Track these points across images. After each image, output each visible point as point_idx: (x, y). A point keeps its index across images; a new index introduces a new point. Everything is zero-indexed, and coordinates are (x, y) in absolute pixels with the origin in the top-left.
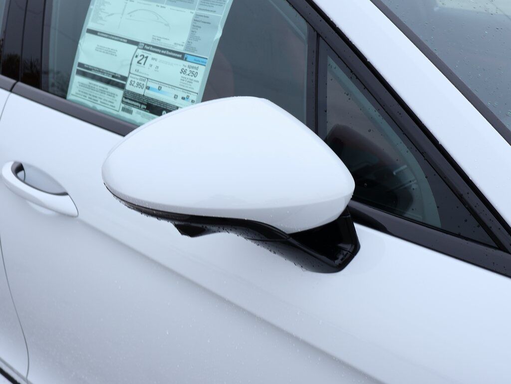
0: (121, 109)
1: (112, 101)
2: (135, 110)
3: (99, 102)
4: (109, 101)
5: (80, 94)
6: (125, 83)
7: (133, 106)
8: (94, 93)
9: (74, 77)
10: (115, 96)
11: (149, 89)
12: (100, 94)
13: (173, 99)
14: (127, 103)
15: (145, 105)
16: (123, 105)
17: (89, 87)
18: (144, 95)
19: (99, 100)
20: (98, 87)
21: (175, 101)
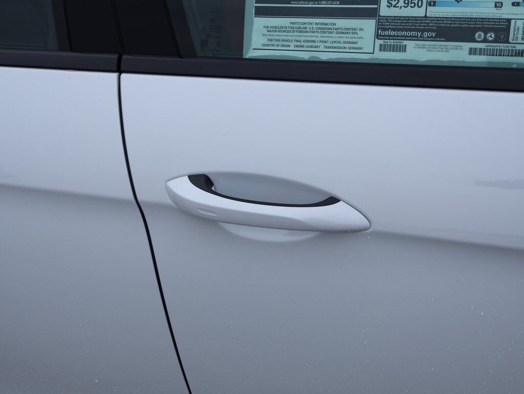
0: (377, 47)
1: (354, 40)
2: (410, 44)
3: (322, 49)
4: (345, 43)
5: (273, 45)
6: (376, 6)
7: (406, 38)
8: (309, 36)
9: (252, 22)
10: (358, 32)
11: (434, 5)
12: (319, 35)
13: (494, 10)
14: (390, 37)
15: (432, 31)
16: (379, 42)
17: (292, 29)
18: (426, 16)
19: (322, 45)
20: (315, 26)
21: (498, 12)
